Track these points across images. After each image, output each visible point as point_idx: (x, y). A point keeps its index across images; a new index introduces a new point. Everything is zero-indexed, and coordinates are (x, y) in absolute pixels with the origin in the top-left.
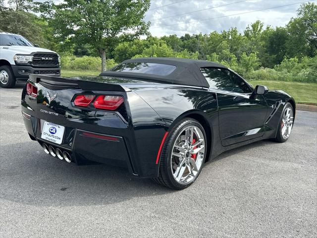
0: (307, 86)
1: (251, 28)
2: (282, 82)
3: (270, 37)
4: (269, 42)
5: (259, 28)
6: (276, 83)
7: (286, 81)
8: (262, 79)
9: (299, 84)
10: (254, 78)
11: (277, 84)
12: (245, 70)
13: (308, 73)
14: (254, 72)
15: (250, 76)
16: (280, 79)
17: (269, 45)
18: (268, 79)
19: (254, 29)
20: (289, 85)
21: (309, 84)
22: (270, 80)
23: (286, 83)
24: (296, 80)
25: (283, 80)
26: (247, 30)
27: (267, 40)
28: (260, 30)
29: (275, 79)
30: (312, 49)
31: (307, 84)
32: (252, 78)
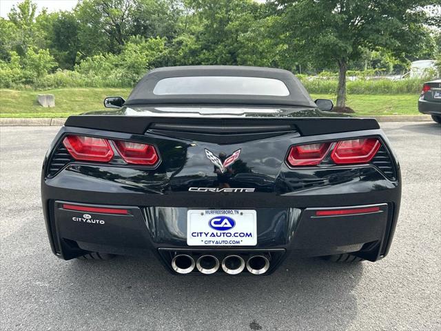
0: (123, 92)
1: (19, 11)
2: (92, 89)
3: (54, 25)
4: (53, 33)
5: (31, 11)
6: (83, 91)
7: (96, 87)
8: (64, 86)
9: (113, 90)
10: (52, 85)
11: (86, 91)
12: (36, 74)
13: (121, 75)
14: (48, 76)
15: (45, 83)
16: (87, 85)
17: (55, 37)
18: (72, 86)
19: (23, 13)
20: (102, 93)
21: (125, 90)
22: (75, 87)
23: (96, 89)
24: (107, 86)
25: (92, 86)
26: (12, 13)
27: (51, 29)
28: (32, 15)
29: (81, 86)
30: (112, 43)
31: (122, 90)
32: (49, 86)
